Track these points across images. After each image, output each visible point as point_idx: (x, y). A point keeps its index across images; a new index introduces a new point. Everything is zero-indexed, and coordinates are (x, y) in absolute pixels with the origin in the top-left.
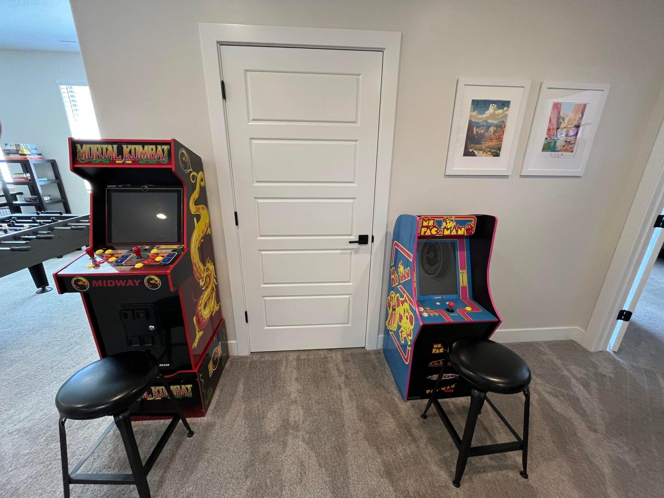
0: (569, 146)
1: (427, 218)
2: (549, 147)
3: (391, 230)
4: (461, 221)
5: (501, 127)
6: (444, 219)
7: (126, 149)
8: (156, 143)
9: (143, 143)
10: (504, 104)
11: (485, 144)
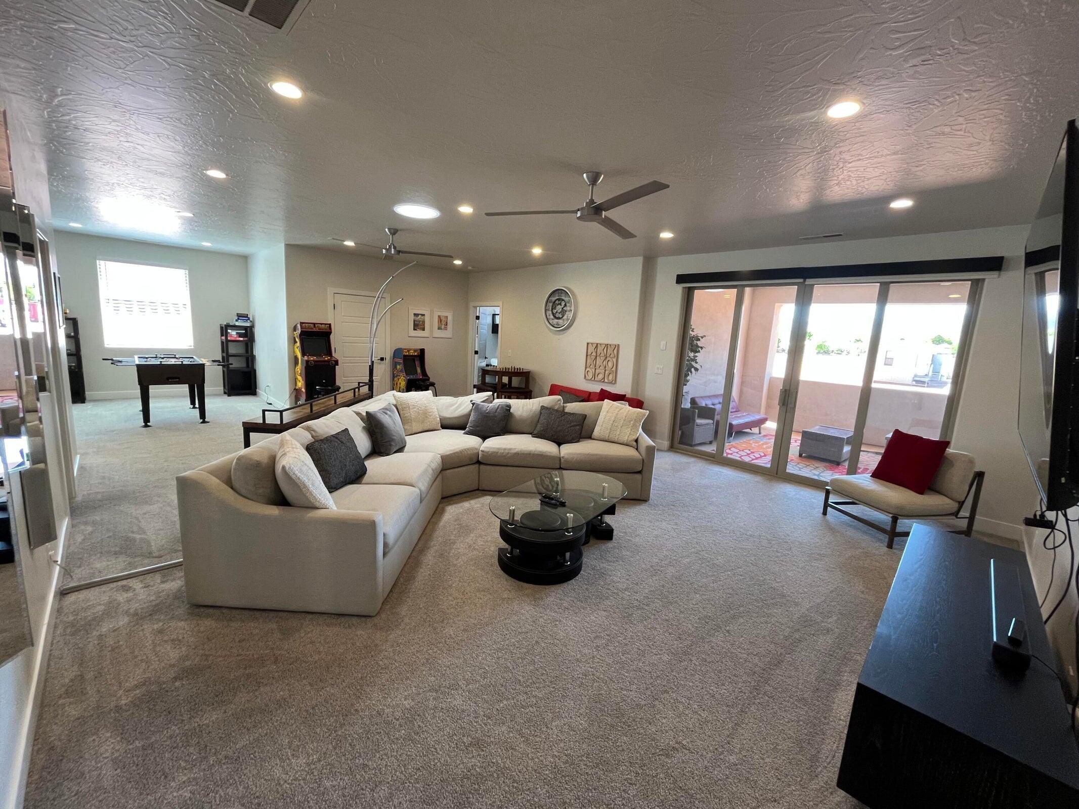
0: (446, 329)
1: (405, 349)
2: (439, 328)
3: (392, 356)
4: (415, 351)
5: (424, 322)
6: (410, 350)
7: (316, 325)
8: (325, 324)
9: (321, 324)
10: (423, 315)
11: (419, 327)
